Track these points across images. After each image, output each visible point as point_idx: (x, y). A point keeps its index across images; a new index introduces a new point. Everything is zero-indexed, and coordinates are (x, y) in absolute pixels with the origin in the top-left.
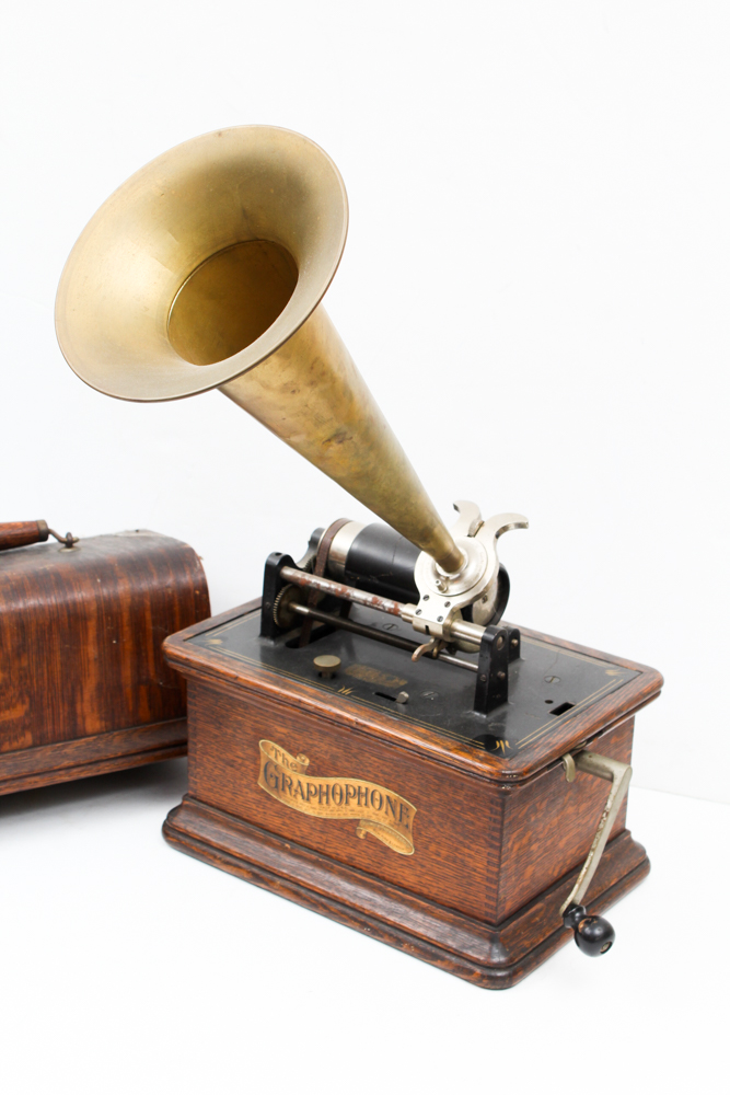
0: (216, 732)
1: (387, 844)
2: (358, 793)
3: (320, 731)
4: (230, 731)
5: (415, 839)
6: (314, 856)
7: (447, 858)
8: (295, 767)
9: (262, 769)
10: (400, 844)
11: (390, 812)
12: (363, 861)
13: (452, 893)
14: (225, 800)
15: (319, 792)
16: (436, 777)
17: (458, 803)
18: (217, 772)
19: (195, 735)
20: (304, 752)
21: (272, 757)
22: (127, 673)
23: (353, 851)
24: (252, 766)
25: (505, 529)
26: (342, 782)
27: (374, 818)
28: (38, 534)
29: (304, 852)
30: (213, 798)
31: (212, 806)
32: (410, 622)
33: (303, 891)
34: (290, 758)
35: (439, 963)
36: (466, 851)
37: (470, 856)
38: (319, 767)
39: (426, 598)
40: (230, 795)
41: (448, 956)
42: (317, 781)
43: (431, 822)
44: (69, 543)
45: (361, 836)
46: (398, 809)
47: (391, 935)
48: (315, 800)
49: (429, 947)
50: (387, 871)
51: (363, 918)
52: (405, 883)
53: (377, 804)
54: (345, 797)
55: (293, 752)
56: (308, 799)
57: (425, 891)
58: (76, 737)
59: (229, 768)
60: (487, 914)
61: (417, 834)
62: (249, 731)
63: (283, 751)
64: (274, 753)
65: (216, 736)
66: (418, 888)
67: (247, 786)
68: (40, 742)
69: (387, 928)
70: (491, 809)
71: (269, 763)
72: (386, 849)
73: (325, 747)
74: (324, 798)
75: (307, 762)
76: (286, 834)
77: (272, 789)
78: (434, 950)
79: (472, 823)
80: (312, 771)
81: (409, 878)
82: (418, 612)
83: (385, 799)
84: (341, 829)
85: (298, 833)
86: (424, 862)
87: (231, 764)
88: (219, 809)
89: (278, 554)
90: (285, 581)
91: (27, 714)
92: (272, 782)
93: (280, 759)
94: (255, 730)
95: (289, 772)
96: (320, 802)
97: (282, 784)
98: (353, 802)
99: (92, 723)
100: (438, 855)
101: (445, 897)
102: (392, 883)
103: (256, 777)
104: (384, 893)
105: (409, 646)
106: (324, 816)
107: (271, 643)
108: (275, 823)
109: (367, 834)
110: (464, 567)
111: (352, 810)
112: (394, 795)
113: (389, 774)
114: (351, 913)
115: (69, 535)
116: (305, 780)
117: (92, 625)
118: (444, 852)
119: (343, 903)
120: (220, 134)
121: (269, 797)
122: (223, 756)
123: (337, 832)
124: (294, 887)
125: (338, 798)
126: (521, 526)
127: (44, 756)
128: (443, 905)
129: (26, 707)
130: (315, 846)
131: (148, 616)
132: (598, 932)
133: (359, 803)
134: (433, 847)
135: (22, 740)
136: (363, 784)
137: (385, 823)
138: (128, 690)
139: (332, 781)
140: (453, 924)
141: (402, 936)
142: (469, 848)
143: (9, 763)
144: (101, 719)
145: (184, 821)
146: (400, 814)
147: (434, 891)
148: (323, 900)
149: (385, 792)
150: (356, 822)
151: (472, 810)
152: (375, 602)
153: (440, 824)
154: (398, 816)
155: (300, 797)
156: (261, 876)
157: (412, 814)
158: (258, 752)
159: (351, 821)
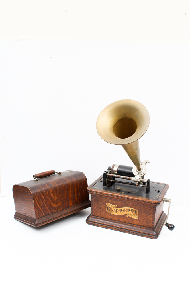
0: (97, 203)
1: (132, 218)
2: (127, 210)
3: (119, 200)
4: (100, 203)
5: (138, 216)
6: (118, 222)
7: (145, 218)
8: (114, 207)
9: (107, 208)
10: (135, 217)
11: (133, 212)
12: (127, 221)
13: (146, 224)
14: (99, 215)
15: (119, 211)
16: (143, 205)
17: (147, 209)
18: (97, 210)
19: (92, 204)
20: (116, 204)
21: (109, 206)
22: (76, 195)
23: (125, 220)
24: (105, 208)
25: (147, 163)
26: (123, 208)
27: (130, 214)
28: (53, 173)
29: (116, 221)
30: (96, 215)
31: (96, 216)
32: (134, 180)
33: (117, 228)
34: (113, 206)
35: (145, 236)
36: (148, 217)
37: (149, 217)
38: (119, 206)
39: (136, 176)
40: (100, 214)
41: (146, 235)
42: (118, 209)
43: (141, 213)
44: (60, 173)
45: (127, 217)
46: (135, 211)
47: (135, 233)
48: (118, 212)
49: (143, 234)
50: (132, 222)
51: (129, 231)
52: (136, 224)
53: (131, 211)
54: (124, 211)
55: (113, 204)
56: (116, 212)
57: (140, 225)
58: (69, 207)
59: (100, 209)
60: (152, 227)
61: (138, 215)
62: (104, 202)
63: (111, 204)
64: (109, 205)
65: (97, 204)
66: (139, 224)
67: (104, 212)
68: (64, 209)
69: (134, 232)
70: (153, 209)
71: (108, 207)
72: (132, 219)
73: (120, 203)
74: (120, 212)
75: (116, 206)
76: (111, 219)
77: (109, 211)
78: (144, 234)
79: (150, 212)
80: (117, 207)
81: (137, 223)
82: (135, 178)
83: (132, 210)
84: (123, 216)
85: (114, 218)
86: (140, 220)
87: (100, 208)
88: (97, 216)
89: (106, 171)
90: (107, 176)
91: (61, 204)
92: (109, 210)
93: (111, 206)
94: (105, 202)
95: (112, 208)
96: (119, 212)
97: (111, 210)
98: (126, 211)
99: (71, 205)
100: (143, 218)
101: (144, 225)
102: (133, 224)
103: (105, 210)
104: (132, 226)
105: (134, 184)
106: (120, 215)
107: (105, 186)
108: (109, 217)
109: (128, 217)
110: (141, 170)
111: (126, 213)
112: (134, 209)
113: (133, 206)
114: (127, 230)
115: (59, 172)
116: (116, 209)
117: (70, 187)
118: (144, 217)
119: (125, 229)
120: (119, 101)
121: (108, 213)
122: (99, 207)
123: (122, 217)
124: (115, 228)
125: (122, 211)
126: (149, 162)
127: (65, 211)
128: (144, 227)
129: (61, 203)
130: (118, 220)
131: (78, 185)
132: (172, 226)
133: (127, 211)
134: (142, 217)
135: (61, 209)
136: (128, 208)
137: (132, 214)
138: (76, 198)
139: (121, 208)
140: (146, 229)
141: (137, 233)
142: (149, 216)
143: (60, 213)
144: (73, 204)
145: (91, 219)
146: (135, 213)
147: (142, 224)
148: (121, 229)
149: (132, 209)
150: (126, 215)
151: (150, 209)
152: (126, 177)
153: (143, 213)
154: (135, 212)
155: (114, 212)
156: (108, 227)
157: (138, 212)
158: (106, 205)
159: (125, 215)
